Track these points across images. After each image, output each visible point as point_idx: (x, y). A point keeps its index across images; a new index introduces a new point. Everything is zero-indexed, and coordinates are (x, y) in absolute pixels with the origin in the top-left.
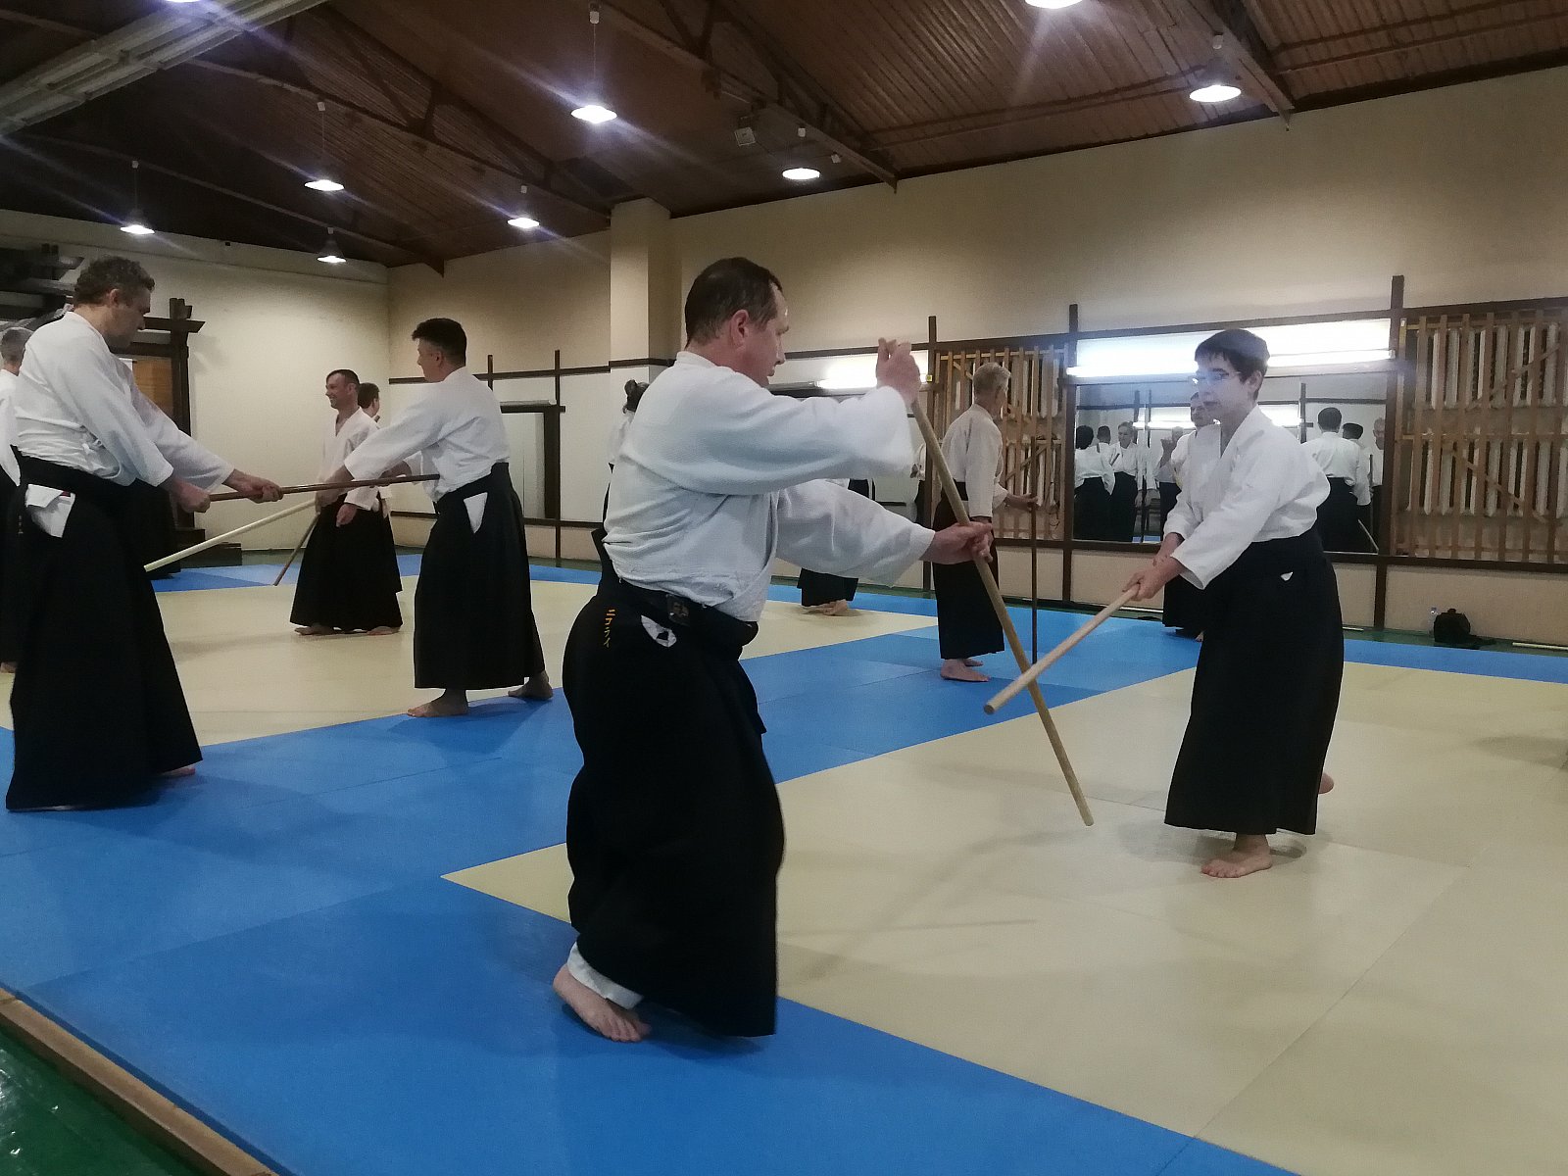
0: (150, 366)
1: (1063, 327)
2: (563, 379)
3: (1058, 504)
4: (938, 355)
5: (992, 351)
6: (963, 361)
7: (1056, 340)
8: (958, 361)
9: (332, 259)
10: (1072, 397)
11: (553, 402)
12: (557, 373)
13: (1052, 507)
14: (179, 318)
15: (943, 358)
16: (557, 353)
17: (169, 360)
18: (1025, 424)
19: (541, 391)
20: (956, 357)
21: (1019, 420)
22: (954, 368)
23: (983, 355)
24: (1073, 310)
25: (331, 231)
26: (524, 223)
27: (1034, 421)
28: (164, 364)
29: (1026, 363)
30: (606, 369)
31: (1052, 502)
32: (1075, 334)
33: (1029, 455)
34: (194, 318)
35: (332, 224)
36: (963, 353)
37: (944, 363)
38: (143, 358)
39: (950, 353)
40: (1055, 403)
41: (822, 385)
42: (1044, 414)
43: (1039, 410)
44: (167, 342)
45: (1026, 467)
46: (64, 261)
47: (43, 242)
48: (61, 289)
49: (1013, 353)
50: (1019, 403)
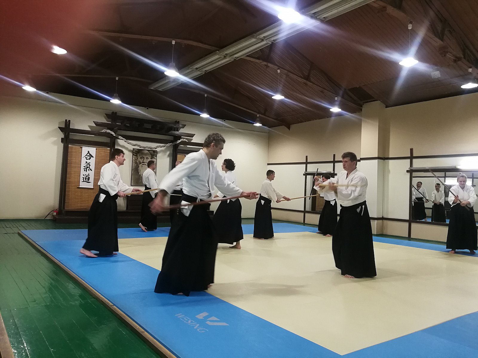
2: (336, 164)
9: (258, 125)
11: (332, 172)
12: (334, 162)
16: (334, 155)
19: (327, 168)
25: (258, 115)
26: (335, 110)
35: (259, 113)
41: (458, 167)
46: (181, 126)
47: (175, 120)
48: (180, 134)
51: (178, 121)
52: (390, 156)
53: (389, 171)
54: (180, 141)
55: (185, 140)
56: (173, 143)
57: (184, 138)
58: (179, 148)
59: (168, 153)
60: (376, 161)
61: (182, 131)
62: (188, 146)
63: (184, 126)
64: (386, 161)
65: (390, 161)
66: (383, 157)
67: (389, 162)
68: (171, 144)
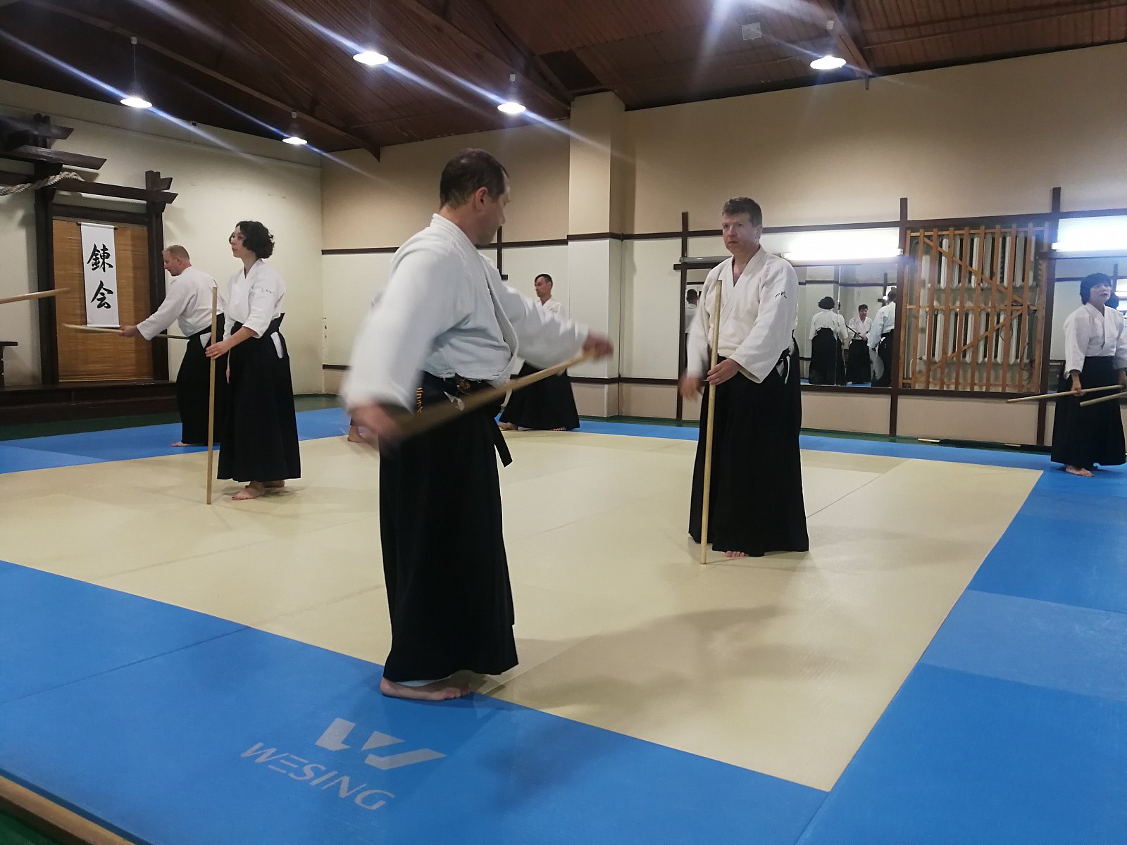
0: (129, 233)
1: (1046, 208)
2: (503, 251)
3: (1032, 362)
4: (909, 232)
5: (967, 228)
6: (935, 238)
7: (1037, 218)
8: (929, 237)
9: (295, 141)
10: (1051, 269)
12: (501, 246)
13: (1026, 365)
14: (155, 189)
15: (913, 234)
17: (145, 228)
18: (1000, 291)
20: (926, 234)
21: (994, 290)
22: (924, 242)
23: (956, 232)
24: (1056, 193)
25: (294, 115)
27: (1011, 289)
28: (141, 230)
30: (564, 242)
31: (1026, 361)
32: (1057, 212)
33: (1001, 320)
34: (171, 191)
35: (296, 108)
36: (935, 230)
37: (915, 239)
38: (122, 225)
39: (922, 231)
40: (1031, 275)
42: (1019, 282)
44: (143, 211)
45: (998, 330)
46: (54, 131)
47: (35, 113)
48: (54, 157)
49: (987, 231)
50: (992, 274)
51: (43, 115)
52: (637, 232)
53: (633, 269)
54: (58, 178)
55: (72, 175)
56: (36, 185)
57: (70, 171)
58: (56, 200)
59: (20, 214)
60: (606, 243)
61: (61, 146)
62: (84, 195)
63: (66, 133)
64: (627, 242)
65: (637, 243)
66: (621, 234)
67: (632, 245)
68: (28, 185)
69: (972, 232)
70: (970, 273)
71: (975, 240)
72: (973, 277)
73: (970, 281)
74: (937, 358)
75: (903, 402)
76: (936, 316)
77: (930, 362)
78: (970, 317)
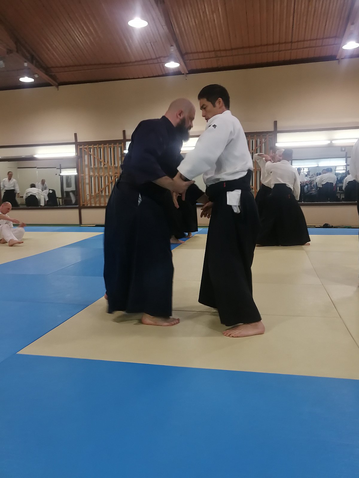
1: (121, 138)
4: (78, 146)
6: (87, 148)
7: (119, 142)
15: (80, 147)
20: (85, 147)
21: (109, 168)
22: (84, 151)
23: (94, 146)
24: (124, 132)
27: (113, 168)
29: (109, 149)
32: (125, 140)
33: (113, 179)
36: (87, 146)
37: (81, 149)
39: (83, 146)
40: (120, 162)
43: (115, 164)
49: (104, 146)
50: (108, 162)
69: (99, 146)
70: (101, 162)
71: (101, 149)
72: (102, 163)
73: (101, 165)
74: (93, 194)
75: (83, 211)
76: (91, 178)
77: (91, 196)
78: (102, 178)
